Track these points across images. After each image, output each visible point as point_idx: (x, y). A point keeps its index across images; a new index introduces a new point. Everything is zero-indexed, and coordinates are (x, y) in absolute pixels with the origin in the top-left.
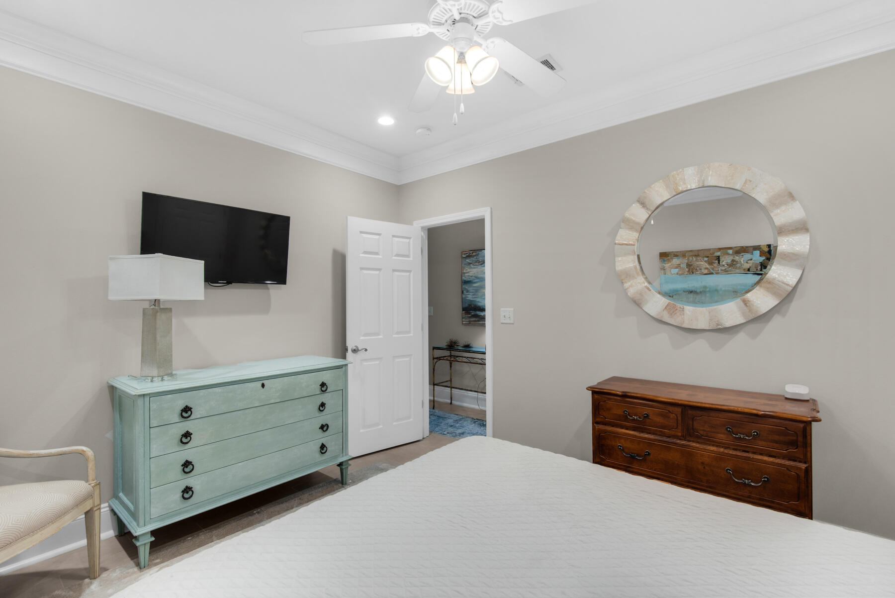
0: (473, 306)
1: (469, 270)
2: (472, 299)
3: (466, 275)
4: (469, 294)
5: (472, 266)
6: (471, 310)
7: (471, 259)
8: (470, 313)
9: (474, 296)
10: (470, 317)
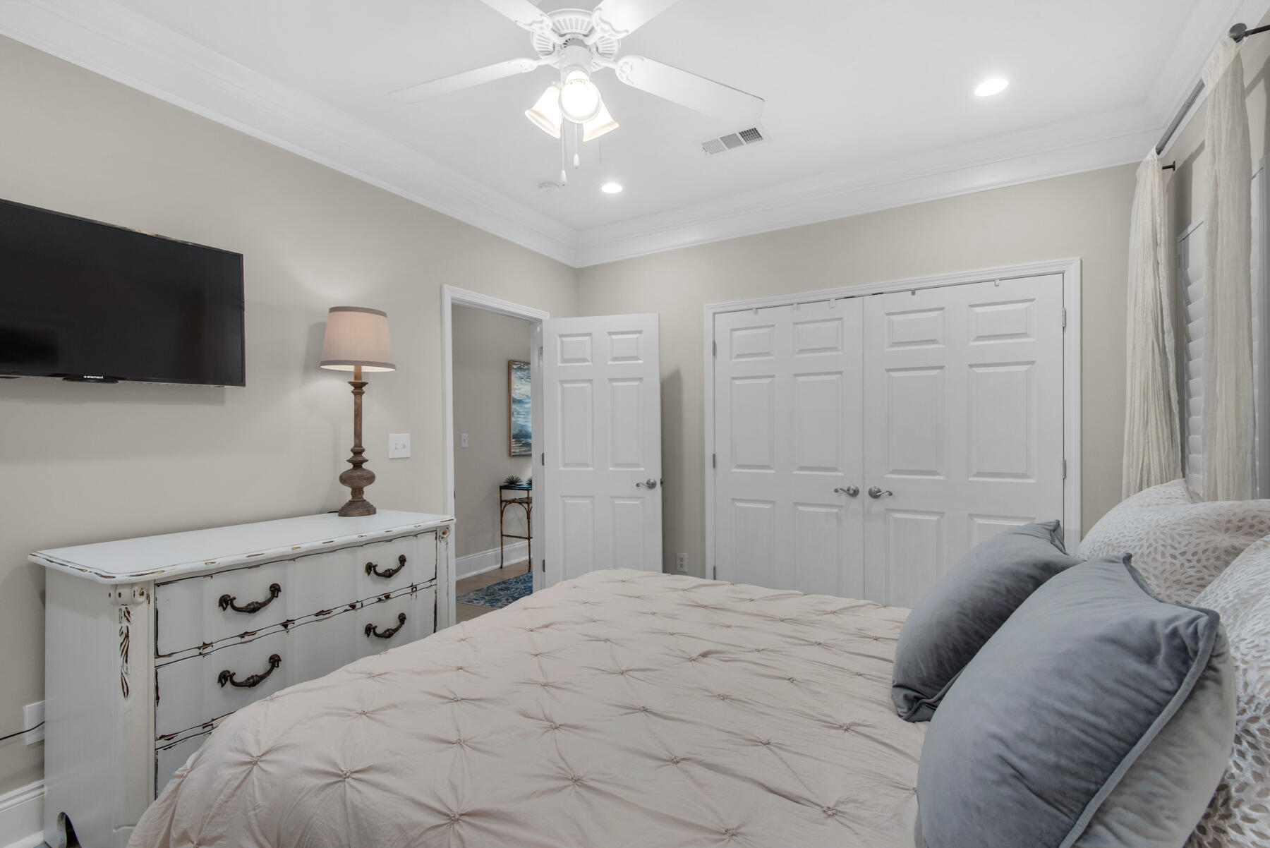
0: (524, 432)
1: (520, 386)
2: (523, 424)
3: (517, 391)
4: (519, 417)
5: (524, 382)
6: (522, 437)
7: (523, 372)
8: (520, 442)
9: (525, 420)
10: (521, 446)
